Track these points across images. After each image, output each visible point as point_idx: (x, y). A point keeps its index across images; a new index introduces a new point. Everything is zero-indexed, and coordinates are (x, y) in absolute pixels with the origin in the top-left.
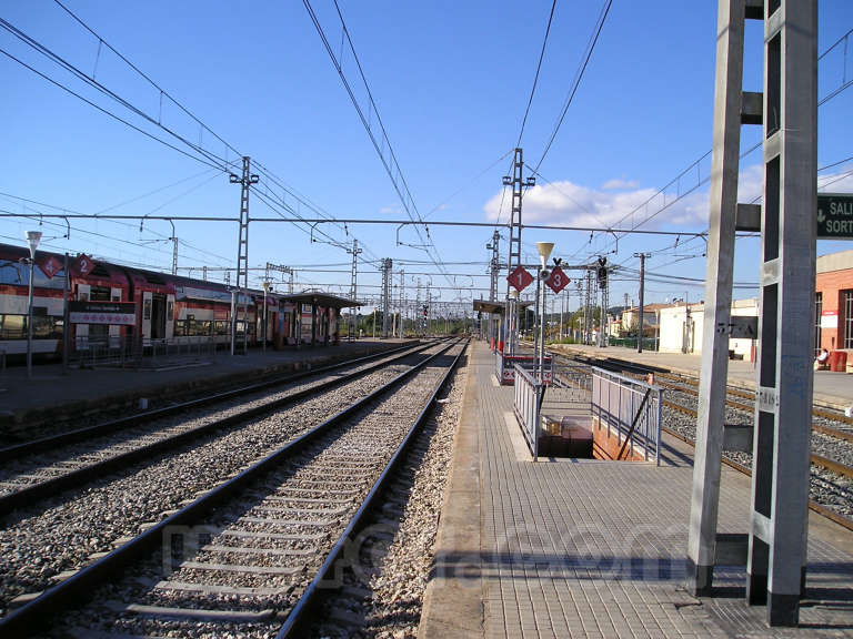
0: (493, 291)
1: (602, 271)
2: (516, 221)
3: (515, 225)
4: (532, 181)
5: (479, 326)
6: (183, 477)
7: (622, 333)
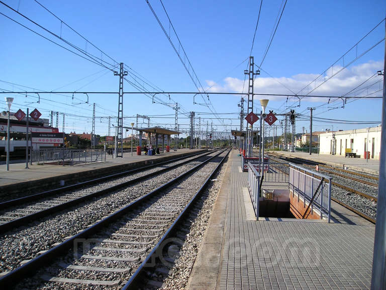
0: (241, 126)
1: (292, 116)
2: (251, 92)
3: (251, 94)
4: (258, 72)
5: (235, 143)
6: (62, 227)
7: (302, 145)
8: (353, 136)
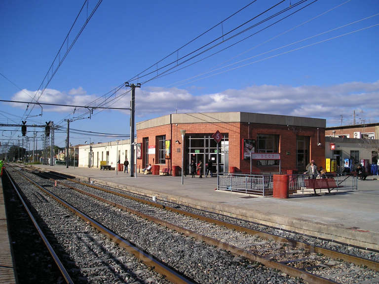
1: (48, 128)
8: (108, 149)
